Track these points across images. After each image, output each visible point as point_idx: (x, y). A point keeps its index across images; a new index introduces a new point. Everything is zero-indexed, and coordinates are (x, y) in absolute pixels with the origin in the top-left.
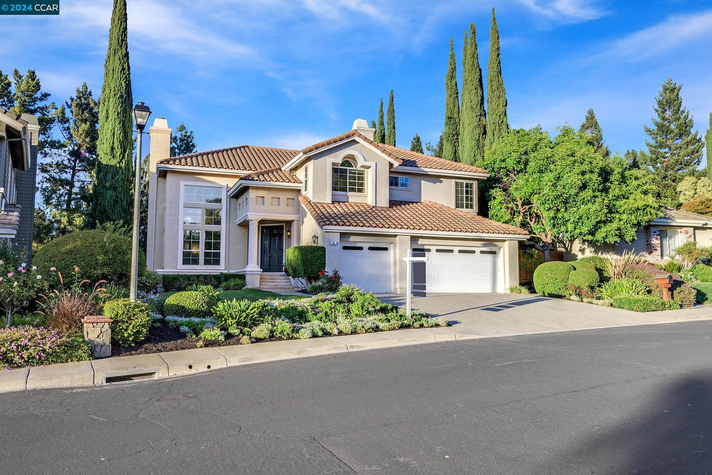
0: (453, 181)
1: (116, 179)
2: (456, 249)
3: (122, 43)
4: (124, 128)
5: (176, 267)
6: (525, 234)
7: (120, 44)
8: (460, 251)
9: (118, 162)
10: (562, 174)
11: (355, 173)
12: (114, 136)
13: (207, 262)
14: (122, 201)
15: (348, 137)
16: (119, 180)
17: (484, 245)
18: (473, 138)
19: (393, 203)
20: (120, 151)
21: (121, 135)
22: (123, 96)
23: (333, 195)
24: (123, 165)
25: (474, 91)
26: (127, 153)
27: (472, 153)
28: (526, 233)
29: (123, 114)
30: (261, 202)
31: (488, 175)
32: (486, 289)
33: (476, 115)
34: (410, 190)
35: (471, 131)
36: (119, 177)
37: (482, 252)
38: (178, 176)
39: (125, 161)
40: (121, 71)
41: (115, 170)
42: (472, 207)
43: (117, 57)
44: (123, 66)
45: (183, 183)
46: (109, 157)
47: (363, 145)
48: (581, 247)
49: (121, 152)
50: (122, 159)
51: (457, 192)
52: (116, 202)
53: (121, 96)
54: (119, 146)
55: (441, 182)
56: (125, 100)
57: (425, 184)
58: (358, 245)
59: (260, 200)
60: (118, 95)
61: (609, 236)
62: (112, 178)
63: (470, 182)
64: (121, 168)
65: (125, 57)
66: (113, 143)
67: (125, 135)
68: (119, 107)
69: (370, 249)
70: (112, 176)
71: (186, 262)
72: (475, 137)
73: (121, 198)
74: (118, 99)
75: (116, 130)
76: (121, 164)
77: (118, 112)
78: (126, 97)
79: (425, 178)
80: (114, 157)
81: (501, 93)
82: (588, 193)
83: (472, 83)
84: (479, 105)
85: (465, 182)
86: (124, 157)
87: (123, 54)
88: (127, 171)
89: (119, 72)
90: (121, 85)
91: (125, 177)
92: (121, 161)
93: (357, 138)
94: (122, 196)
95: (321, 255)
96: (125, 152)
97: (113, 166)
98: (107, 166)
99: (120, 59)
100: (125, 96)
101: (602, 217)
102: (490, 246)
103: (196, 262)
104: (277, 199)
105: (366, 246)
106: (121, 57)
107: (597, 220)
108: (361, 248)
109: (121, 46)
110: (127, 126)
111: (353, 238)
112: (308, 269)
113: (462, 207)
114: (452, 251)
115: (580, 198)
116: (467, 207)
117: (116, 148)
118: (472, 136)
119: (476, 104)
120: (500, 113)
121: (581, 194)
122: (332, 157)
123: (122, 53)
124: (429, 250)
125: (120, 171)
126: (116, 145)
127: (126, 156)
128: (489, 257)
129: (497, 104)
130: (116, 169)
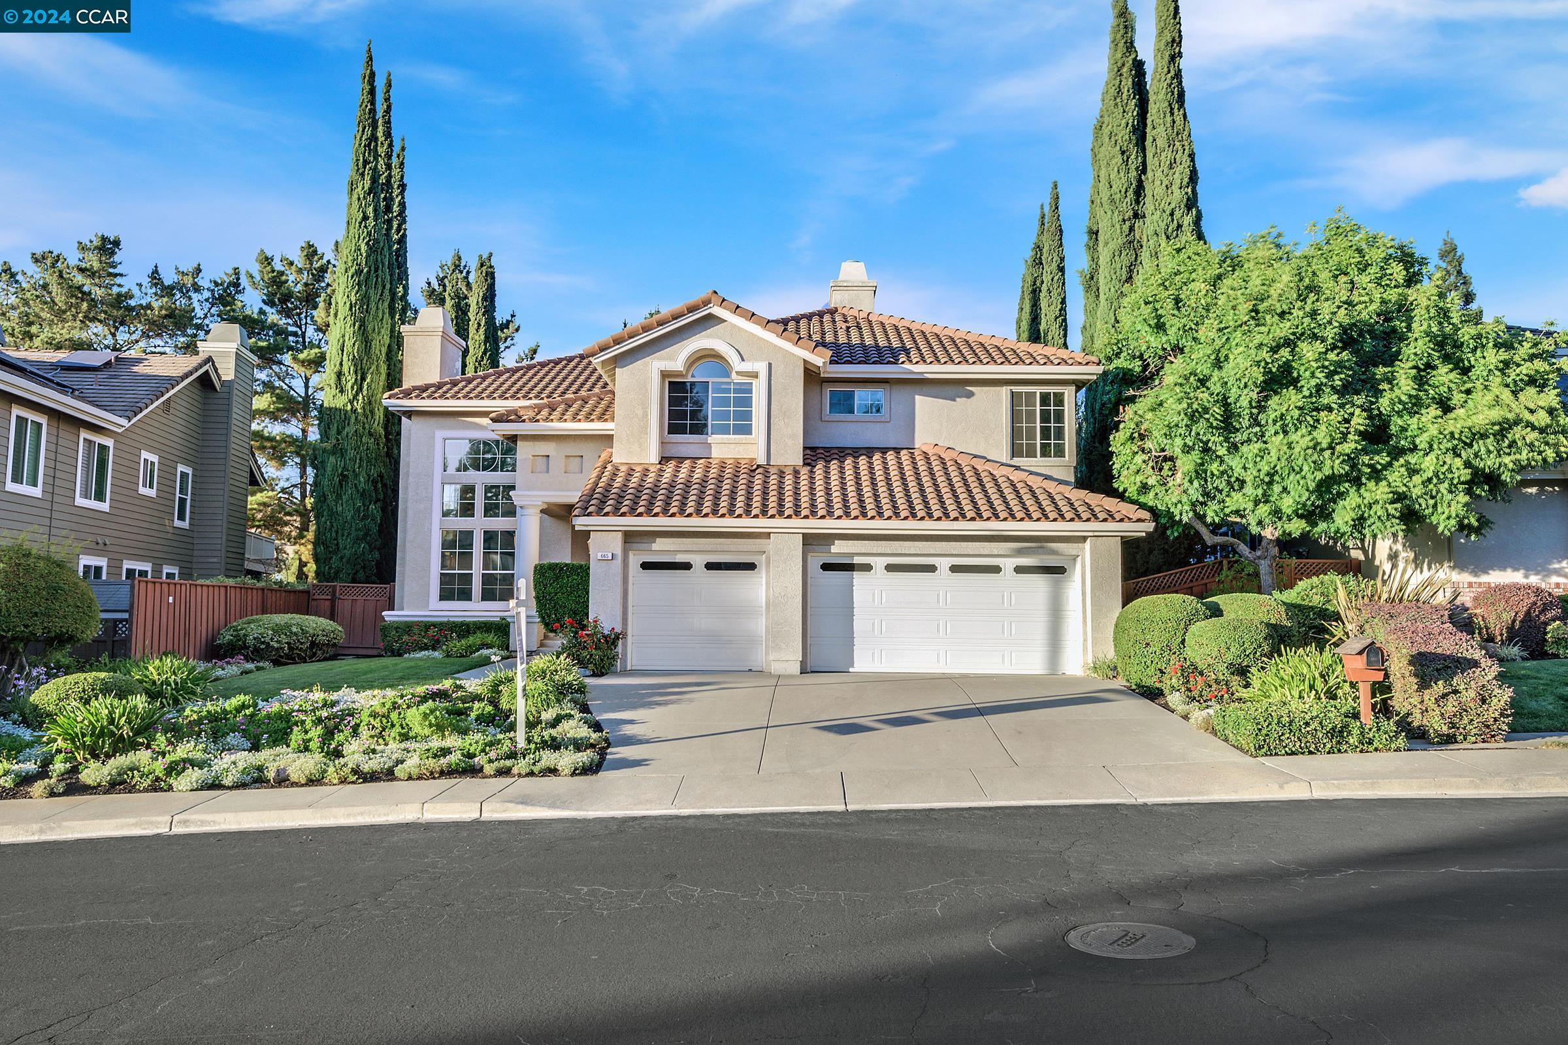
0: (1005, 391)
1: (345, 433)
2: (944, 564)
3: (365, 168)
4: (363, 333)
5: (426, 605)
6: (1139, 520)
7: (361, 171)
8: (955, 569)
9: (350, 401)
10: (1224, 352)
11: (729, 391)
12: (343, 351)
13: (487, 596)
14: (356, 476)
15: (692, 309)
16: (350, 435)
17: (1020, 553)
18: (1114, 277)
19: (814, 454)
20: (353, 380)
21: (356, 347)
22: (362, 271)
23: (663, 443)
24: (358, 406)
25: (1119, 159)
26: (368, 380)
27: (1112, 314)
28: (1143, 517)
29: (361, 306)
30: (544, 467)
31: (1100, 369)
32: (1032, 663)
33: (1121, 218)
34: (883, 420)
35: (1109, 259)
36: (350, 430)
37: (1019, 570)
38: (432, 421)
39: (363, 397)
40: (360, 223)
41: (343, 417)
42: (1060, 452)
43: (355, 197)
44: (364, 213)
45: (440, 434)
46: (334, 391)
47: (734, 326)
48: (1391, 549)
49: (356, 379)
50: (357, 394)
51: (1015, 416)
52: (343, 478)
53: (359, 272)
54: (352, 368)
55: (970, 395)
56: (367, 280)
57: (923, 403)
58: (680, 558)
59: (541, 462)
60: (352, 270)
61: (1372, 520)
62: (339, 433)
63: (1052, 389)
64: (354, 411)
65: (369, 194)
66: (341, 364)
67: (366, 346)
68: (353, 294)
69: (710, 566)
70: (338, 429)
71: (445, 595)
72: (1118, 273)
73: (354, 471)
74: (352, 277)
75: (347, 338)
76: (355, 404)
77: (351, 304)
78: (369, 272)
79: (926, 389)
80: (342, 391)
81: (1180, 152)
82: (1288, 401)
83: (1113, 139)
84: (1131, 193)
85: (1038, 390)
86: (360, 389)
87: (366, 188)
88: (370, 417)
89: (357, 225)
90: (360, 250)
91: (364, 428)
92: (355, 397)
93: (717, 311)
94: (357, 466)
95: (578, 585)
96: (363, 379)
97: (340, 410)
98: (330, 409)
99: (359, 199)
100: (365, 270)
101: (1336, 466)
102: (1039, 554)
103: (466, 595)
104: (579, 459)
105: (698, 561)
106: (362, 196)
107: (1319, 476)
108: (687, 566)
109: (363, 174)
110: (370, 328)
111: (660, 544)
112: (549, 616)
113: (1031, 454)
114: (931, 569)
115: (1273, 416)
116: (1043, 455)
117: (347, 374)
118: (1112, 272)
119: (1123, 191)
120: (1173, 205)
121: (1273, 402)
122: (660, 359)
123: (363, 188)
124: (867, 568)
125: (353, 420)
126: (345, 369)
127: (365, 387)
128: (1040, 583)
129: (1164, 185)
130: (345, 415)
